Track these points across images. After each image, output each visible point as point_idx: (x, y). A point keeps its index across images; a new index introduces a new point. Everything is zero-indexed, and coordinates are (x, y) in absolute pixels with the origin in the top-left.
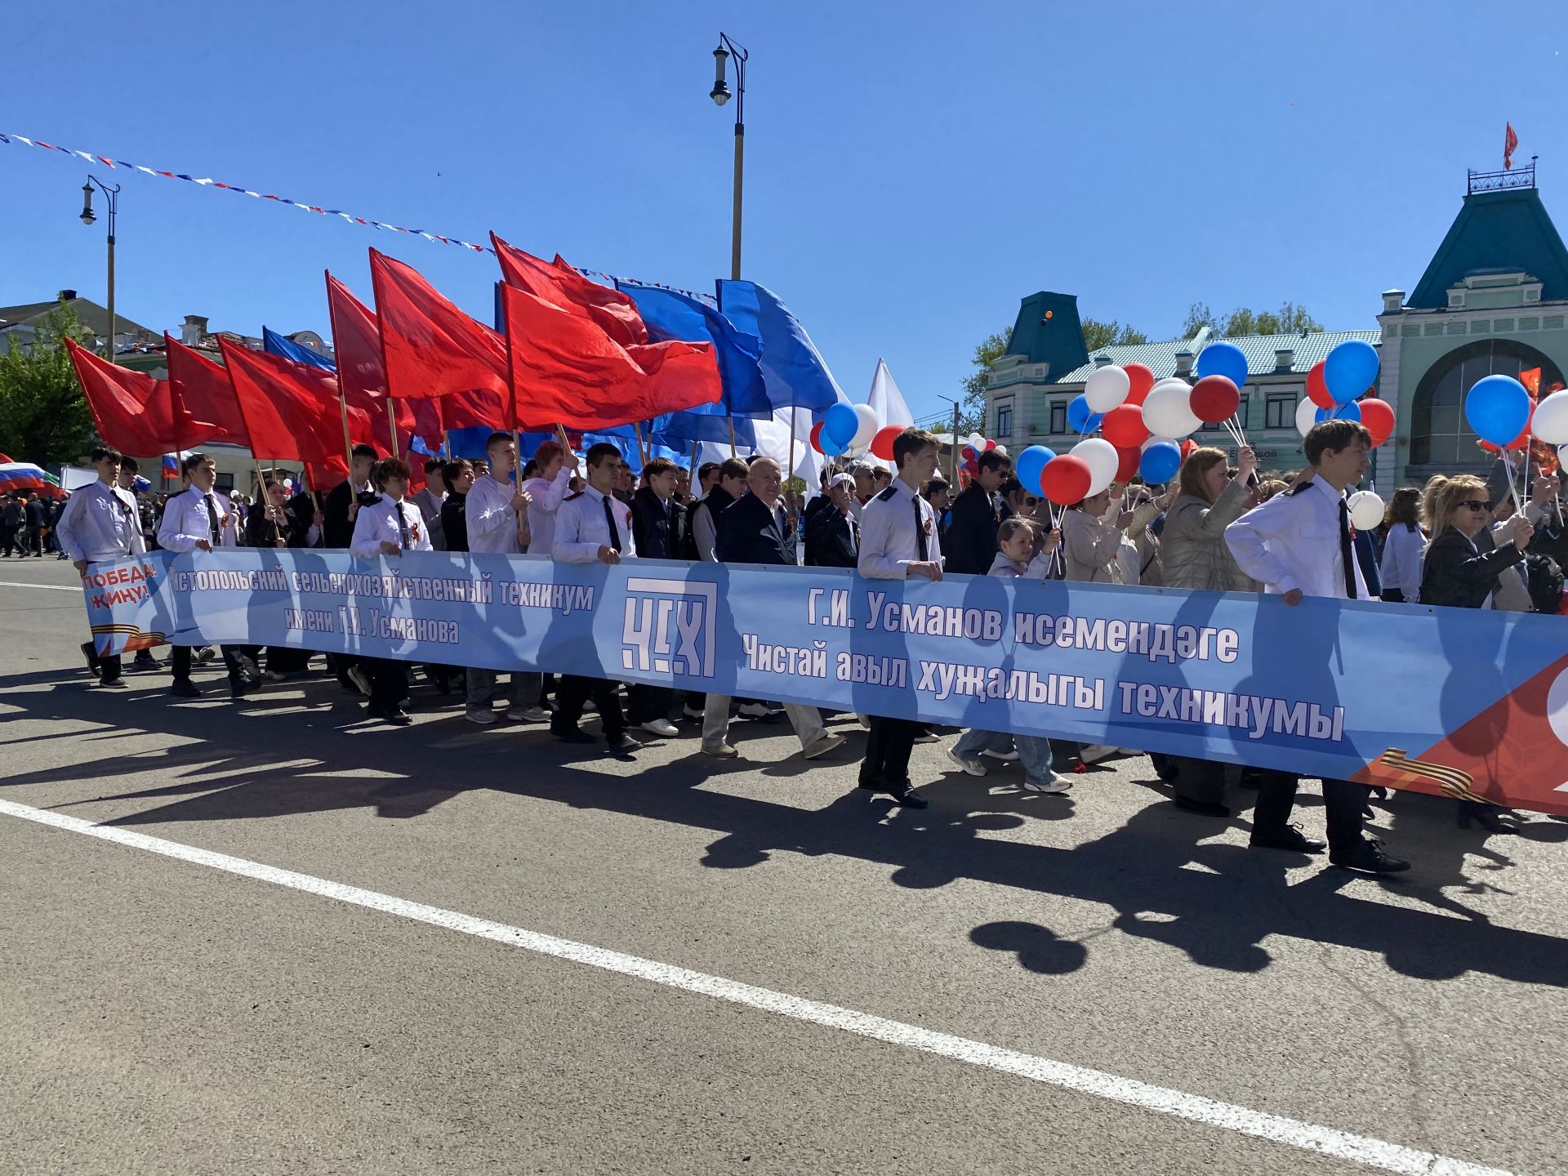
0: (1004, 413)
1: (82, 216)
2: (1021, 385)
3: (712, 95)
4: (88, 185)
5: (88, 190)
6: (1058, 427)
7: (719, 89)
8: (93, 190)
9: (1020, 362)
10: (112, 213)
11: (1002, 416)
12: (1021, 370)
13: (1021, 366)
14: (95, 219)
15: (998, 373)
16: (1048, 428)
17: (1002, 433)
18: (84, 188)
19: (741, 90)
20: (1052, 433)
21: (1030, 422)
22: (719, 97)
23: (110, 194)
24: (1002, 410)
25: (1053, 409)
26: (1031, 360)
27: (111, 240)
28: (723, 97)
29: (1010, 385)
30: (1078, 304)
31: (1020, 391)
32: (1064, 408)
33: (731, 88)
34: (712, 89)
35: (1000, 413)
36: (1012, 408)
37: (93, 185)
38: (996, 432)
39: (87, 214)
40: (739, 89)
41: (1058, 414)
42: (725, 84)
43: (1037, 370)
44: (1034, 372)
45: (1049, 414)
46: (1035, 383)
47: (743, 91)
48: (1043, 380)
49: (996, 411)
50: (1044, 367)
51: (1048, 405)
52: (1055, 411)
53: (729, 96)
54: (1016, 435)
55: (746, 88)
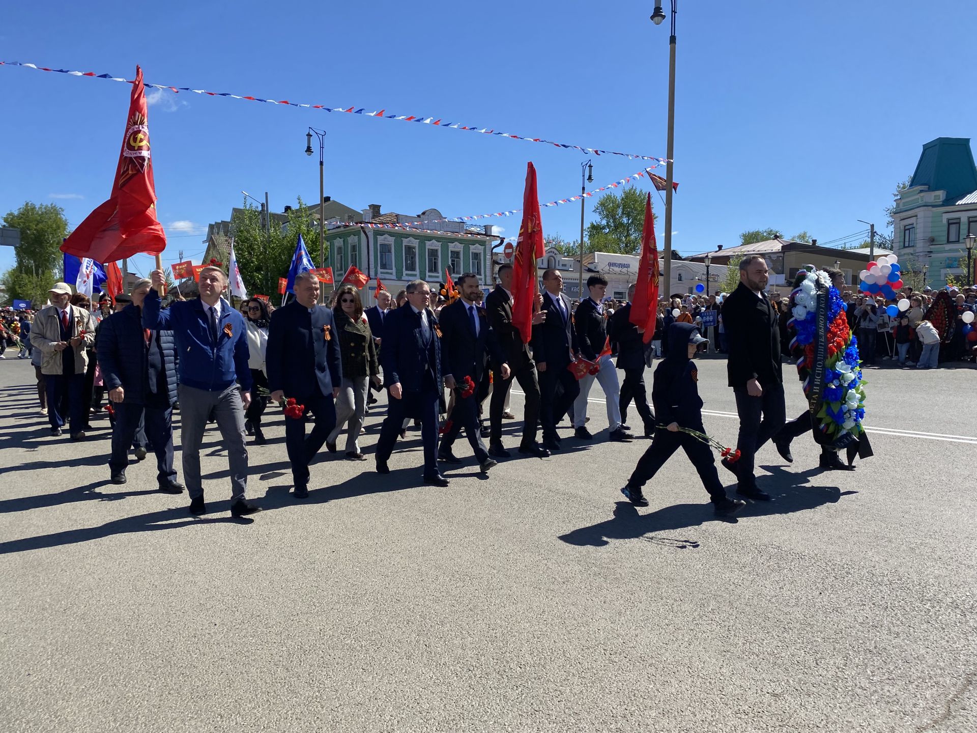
0: (909, 229)
1: (306, 151)
2: (922, 208)
3: (652, 18)
4: (309, 133)
5: (309, 135)
6: (953, 237)
7: (657, 12)
8: (311, 135)
9: (921, 191)
10: (322, 147)
11: (907, 232)
12: (922, 197)
13: (922, 194)
14: (313, 152)
15: (903, 201)
16: (945, 238)
17: (907, 244)
18: (307, 135)
19: (674, 12)
20: (949, 242)
21: (930, 235)
22: (656, 19)
23: (321, 136)
24: (907, 227)
25: (949, 224)
26: (930, 189)
27: (321, 163)
28: (660, 18)
29: (913, 209)
30: (971, 144)
31: (921, 212)
32: (959, 223)
33: (666, 10)
34: (652, 13)
35: (905, 230)
36: (915, 225)
37: (312, 133)
38: (902, 244)
39: (309, 150)
40: (672, 11)
41: (953, 228)
42: (661, 9)
43: (935, 196)
44: (933, 197)
45: (946, 229)
46: (934, 206)
47: (675, 13)
48: (941, 203)
49: (902, 228)
50: (941, 194)
51: (945, 221)
52: (951, 226)
53: (664, 17)
54: (918, 245)
55: (678, 10)
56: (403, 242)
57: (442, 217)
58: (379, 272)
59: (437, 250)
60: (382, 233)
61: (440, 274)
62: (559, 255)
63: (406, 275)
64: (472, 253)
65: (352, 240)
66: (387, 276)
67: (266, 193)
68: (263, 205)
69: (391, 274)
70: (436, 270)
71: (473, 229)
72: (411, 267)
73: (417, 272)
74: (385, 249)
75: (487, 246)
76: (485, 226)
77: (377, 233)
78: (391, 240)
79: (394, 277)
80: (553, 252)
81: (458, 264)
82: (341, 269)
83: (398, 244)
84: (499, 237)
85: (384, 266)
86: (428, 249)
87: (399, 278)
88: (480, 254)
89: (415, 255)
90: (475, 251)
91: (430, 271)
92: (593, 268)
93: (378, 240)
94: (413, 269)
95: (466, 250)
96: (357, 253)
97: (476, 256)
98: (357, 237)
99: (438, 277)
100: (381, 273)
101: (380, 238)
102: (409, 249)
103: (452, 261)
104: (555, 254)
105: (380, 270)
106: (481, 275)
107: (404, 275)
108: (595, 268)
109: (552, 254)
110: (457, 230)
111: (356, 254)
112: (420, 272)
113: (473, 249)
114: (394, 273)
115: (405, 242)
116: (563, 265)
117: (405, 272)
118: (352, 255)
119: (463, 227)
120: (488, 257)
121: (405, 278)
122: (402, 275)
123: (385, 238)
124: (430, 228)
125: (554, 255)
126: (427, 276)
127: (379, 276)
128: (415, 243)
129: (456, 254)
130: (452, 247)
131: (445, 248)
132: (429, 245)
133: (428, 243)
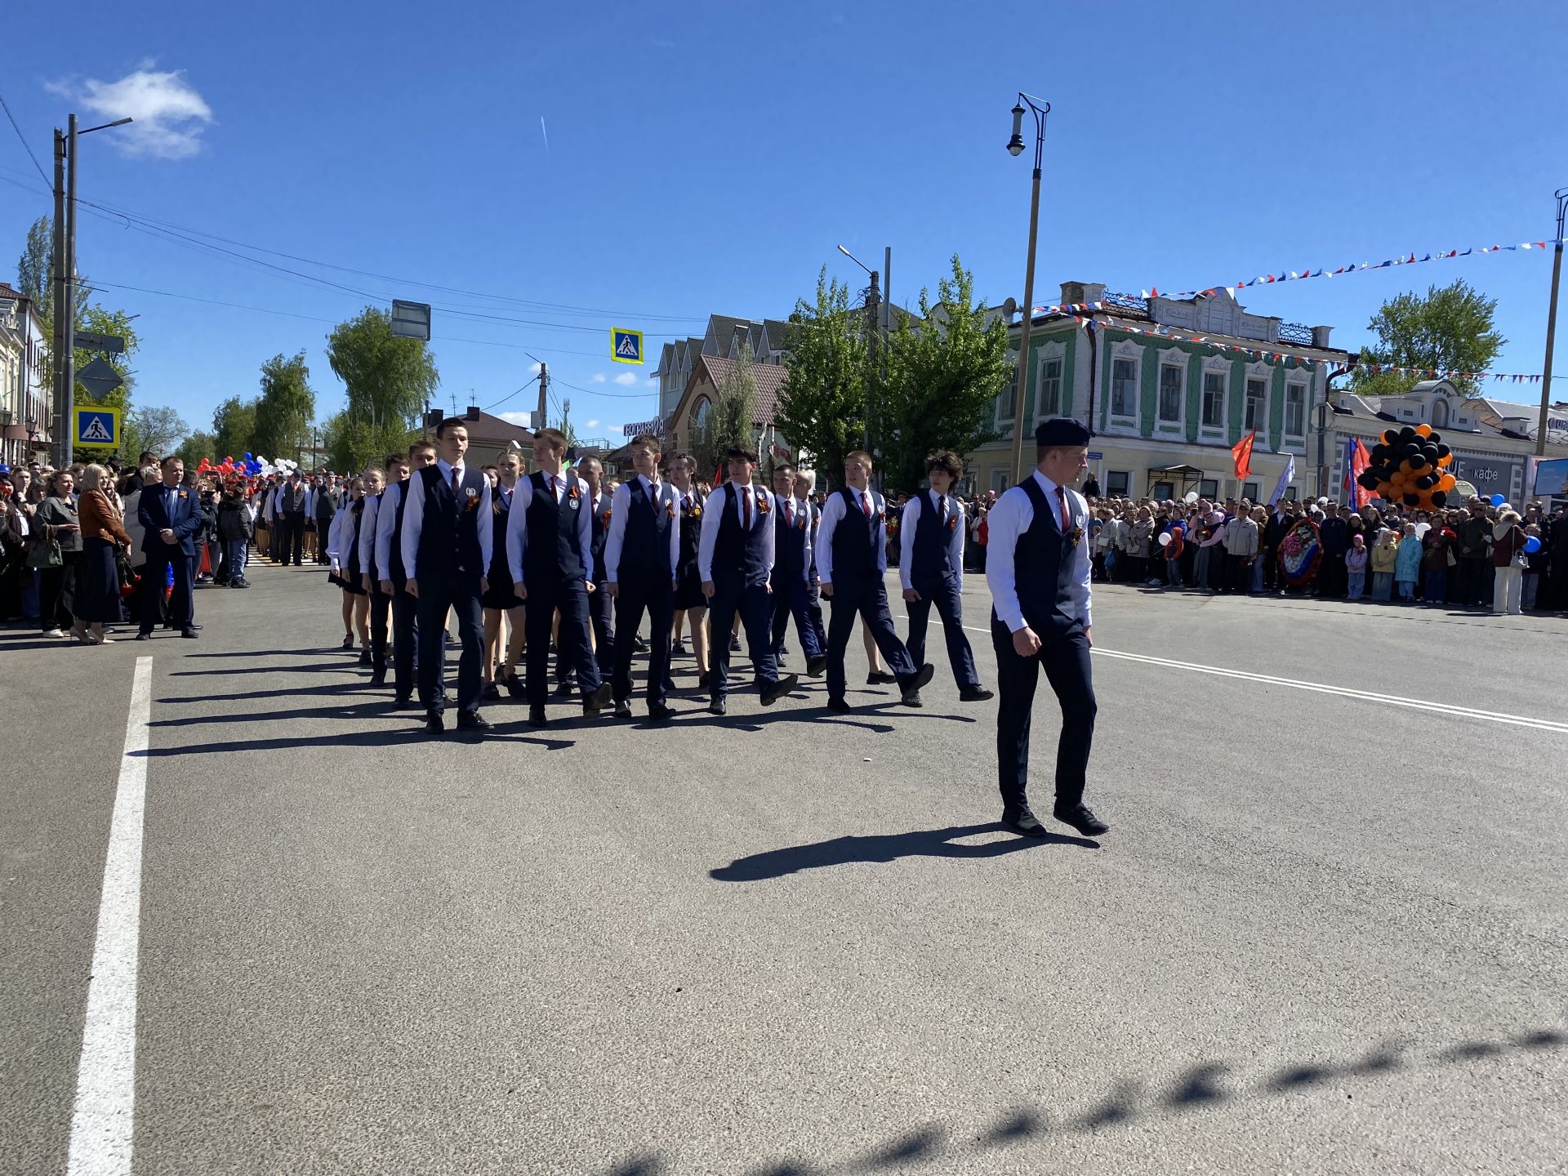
1: (1009, 147)
4: (1018, 105)
5: (1018, 111)
8: (1023, 111)
10: (1040, 139)
14: (1023, 147)
23: (1040, 113)
27: (1037, 174)
37: (1023, 105)
39: (1015, 143)
56: (1161, 356)
57: (1237, 305)
58: (1109, 422)
59: (1222, 377)
60: (1122, 336)
61: (1225, 430)
62: (1456, 398)
63: (1162, 428)
64: (1288, 386)
65: (1052, 351)
66: (1124, 430)
67: (888, 250)
68: (874, 276)
69: (1132, 425)
70: (1219, 423)
71: (1292, 333)
72: (1170, 413)
73: (1181, 424)
74: (1124, 369)
75: (1318, 372)
76: (1315, 330)
77: (1114, 336)
78: (1136, 352)
79: (1137, 434)
80: (1445, 391)
81: (1262, 407)
82: (1012, 415)
83: (1150, 360)
84: (1345, 352)
85: (1119, 408)
86: (1206, 375)
87: (1146, 436)
88: (1302, 388)
89: (1179, 387)
90: (1294, 382)
91: (1207, 421)
92: (1517, 430)
93: (1113, 351)
94: (1176, 418)
95: (1279, 377)
96: (1061, 379)
97: (1296, 392)
98: (1064, 344)
99: (1219, 435)
100: (1114, 423)
101: (1117, 346)
102: (1171, 373)
103: (1251, 401)
104: (1449, 395)
105: (1111, 417)
106: (1300, 434)
107: (1157, 428)
108: (1521, 428)
109: (1441, 395)
110: (1263, 336)
111: (1056, 384)
112: (1188, 422)
113: (1291, 377)
114: (1138, 425)
115: (1164, 356)
116: (1463, 421)
117: (1159, 423)
118: (1046, 385)
119: (1274, 328)
120: (1319, 397)
121: (1157, 435)
122: (1153, 429)
123: (1126, 347)
124: (1213, 328)
125: (1445, 396)
126: (1200, 433)
127: (1109, 429)
128: (1182, 359)
129: (1256, 387)
130: (1251, 371)
131: (1238, 372)
132: (1210, 365)
133: (1207, 360)
